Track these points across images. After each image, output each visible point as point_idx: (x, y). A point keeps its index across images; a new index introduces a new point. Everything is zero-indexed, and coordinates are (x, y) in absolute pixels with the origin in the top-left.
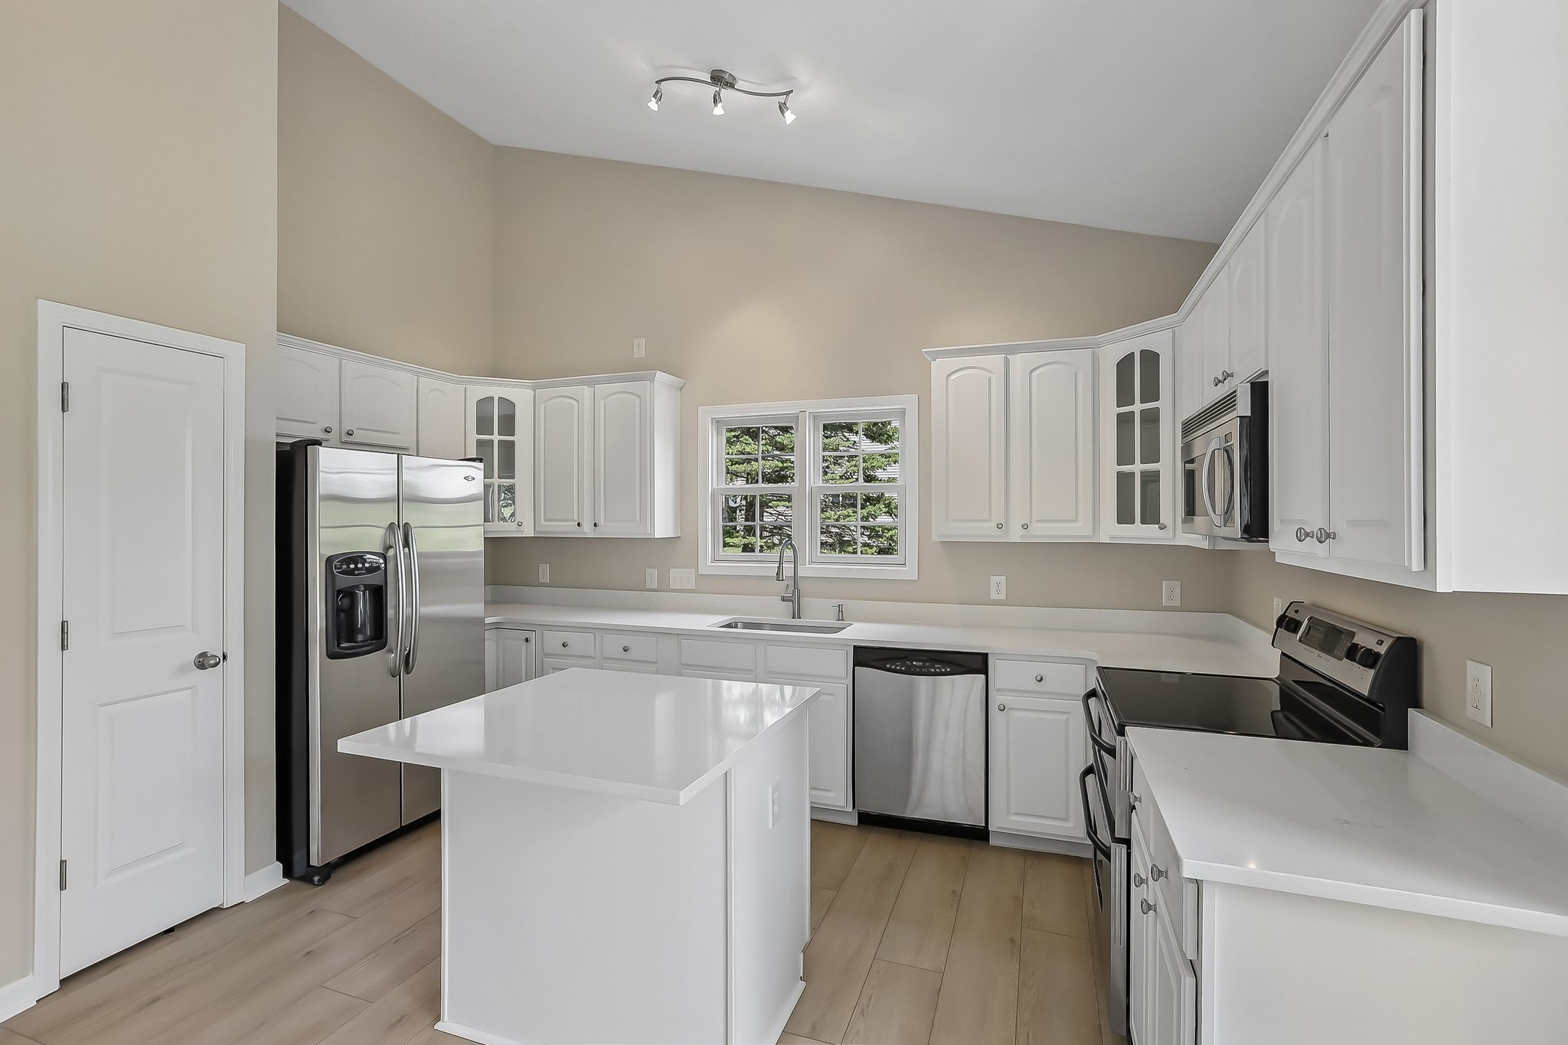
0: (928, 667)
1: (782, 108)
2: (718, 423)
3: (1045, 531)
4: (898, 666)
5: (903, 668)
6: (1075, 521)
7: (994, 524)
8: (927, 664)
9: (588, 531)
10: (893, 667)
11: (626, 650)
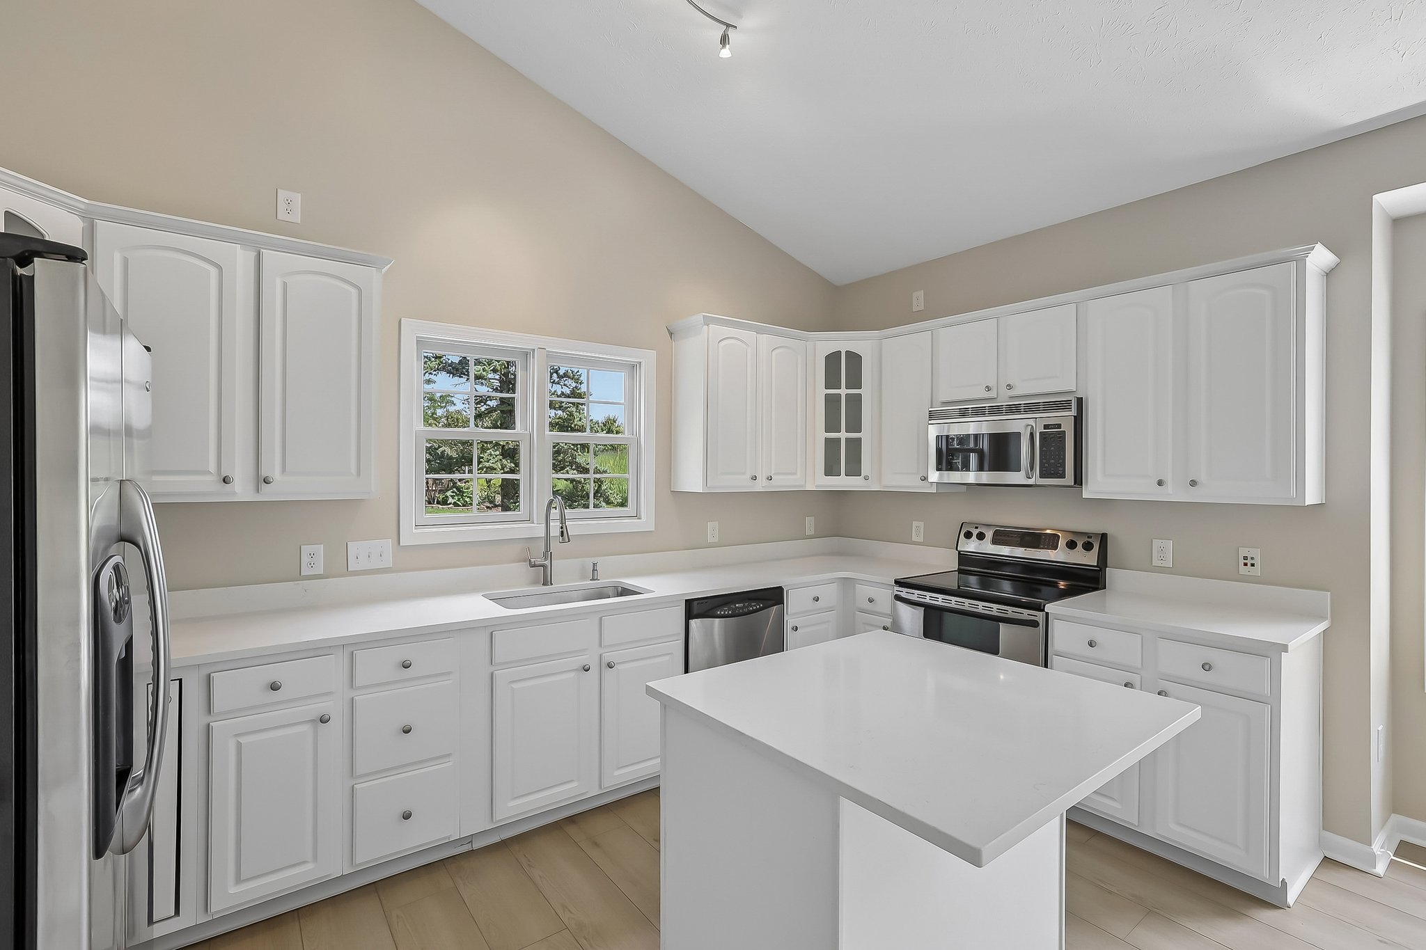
0: (747, 607)
1: (724, 40)
2: (420, 343)
3: (784, 482)
4: (726, 610)
5: (730, 612)
6: (795, 474)
7: (748, 476)
8: (746, 604)
9: (241, 490)
10: (722, 613)
11: (406, 666)
